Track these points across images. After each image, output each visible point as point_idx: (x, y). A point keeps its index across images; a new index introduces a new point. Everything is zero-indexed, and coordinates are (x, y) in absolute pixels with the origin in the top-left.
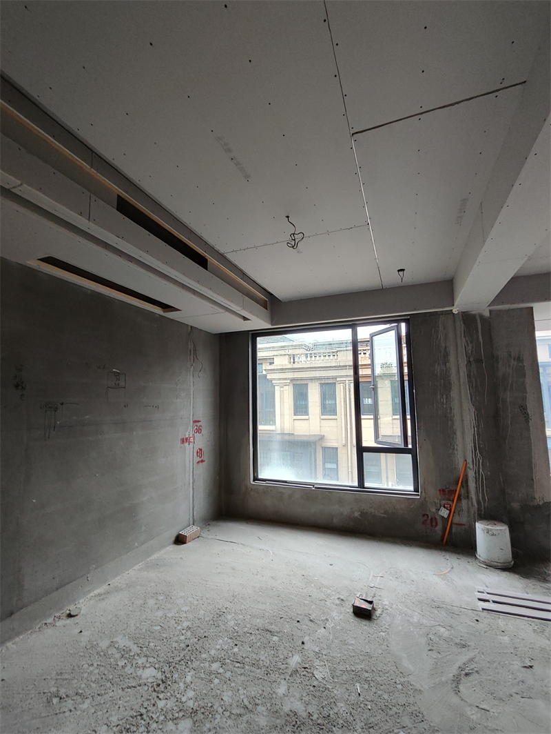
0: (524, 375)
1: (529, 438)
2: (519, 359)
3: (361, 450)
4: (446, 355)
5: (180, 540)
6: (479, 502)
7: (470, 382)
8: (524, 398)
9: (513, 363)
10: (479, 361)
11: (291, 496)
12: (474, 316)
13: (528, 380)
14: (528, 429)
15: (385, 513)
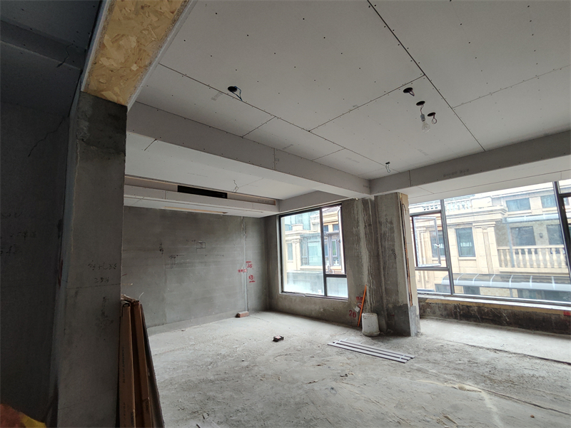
0: (394, 232)
1: (396, 268)
2: (391, 223)
3: (326, 276)
4: (358, 222)
5: (238, 316)
6: (371, 304)
7: (366, 237)
8: (394, 245)
9: (389, 225)
10: (370, 225)
11: (295, 300)
12: (367, 200)
13: (396, 235)
14: (396, 263)
15: (334, 309)
